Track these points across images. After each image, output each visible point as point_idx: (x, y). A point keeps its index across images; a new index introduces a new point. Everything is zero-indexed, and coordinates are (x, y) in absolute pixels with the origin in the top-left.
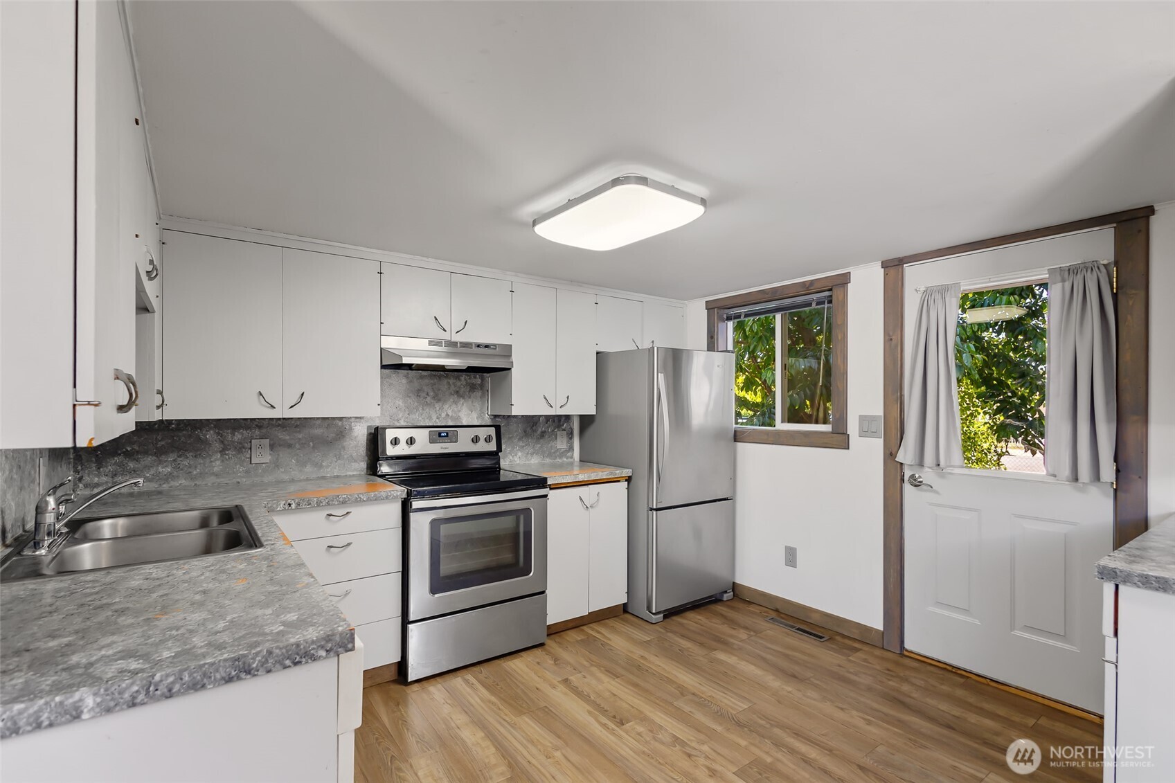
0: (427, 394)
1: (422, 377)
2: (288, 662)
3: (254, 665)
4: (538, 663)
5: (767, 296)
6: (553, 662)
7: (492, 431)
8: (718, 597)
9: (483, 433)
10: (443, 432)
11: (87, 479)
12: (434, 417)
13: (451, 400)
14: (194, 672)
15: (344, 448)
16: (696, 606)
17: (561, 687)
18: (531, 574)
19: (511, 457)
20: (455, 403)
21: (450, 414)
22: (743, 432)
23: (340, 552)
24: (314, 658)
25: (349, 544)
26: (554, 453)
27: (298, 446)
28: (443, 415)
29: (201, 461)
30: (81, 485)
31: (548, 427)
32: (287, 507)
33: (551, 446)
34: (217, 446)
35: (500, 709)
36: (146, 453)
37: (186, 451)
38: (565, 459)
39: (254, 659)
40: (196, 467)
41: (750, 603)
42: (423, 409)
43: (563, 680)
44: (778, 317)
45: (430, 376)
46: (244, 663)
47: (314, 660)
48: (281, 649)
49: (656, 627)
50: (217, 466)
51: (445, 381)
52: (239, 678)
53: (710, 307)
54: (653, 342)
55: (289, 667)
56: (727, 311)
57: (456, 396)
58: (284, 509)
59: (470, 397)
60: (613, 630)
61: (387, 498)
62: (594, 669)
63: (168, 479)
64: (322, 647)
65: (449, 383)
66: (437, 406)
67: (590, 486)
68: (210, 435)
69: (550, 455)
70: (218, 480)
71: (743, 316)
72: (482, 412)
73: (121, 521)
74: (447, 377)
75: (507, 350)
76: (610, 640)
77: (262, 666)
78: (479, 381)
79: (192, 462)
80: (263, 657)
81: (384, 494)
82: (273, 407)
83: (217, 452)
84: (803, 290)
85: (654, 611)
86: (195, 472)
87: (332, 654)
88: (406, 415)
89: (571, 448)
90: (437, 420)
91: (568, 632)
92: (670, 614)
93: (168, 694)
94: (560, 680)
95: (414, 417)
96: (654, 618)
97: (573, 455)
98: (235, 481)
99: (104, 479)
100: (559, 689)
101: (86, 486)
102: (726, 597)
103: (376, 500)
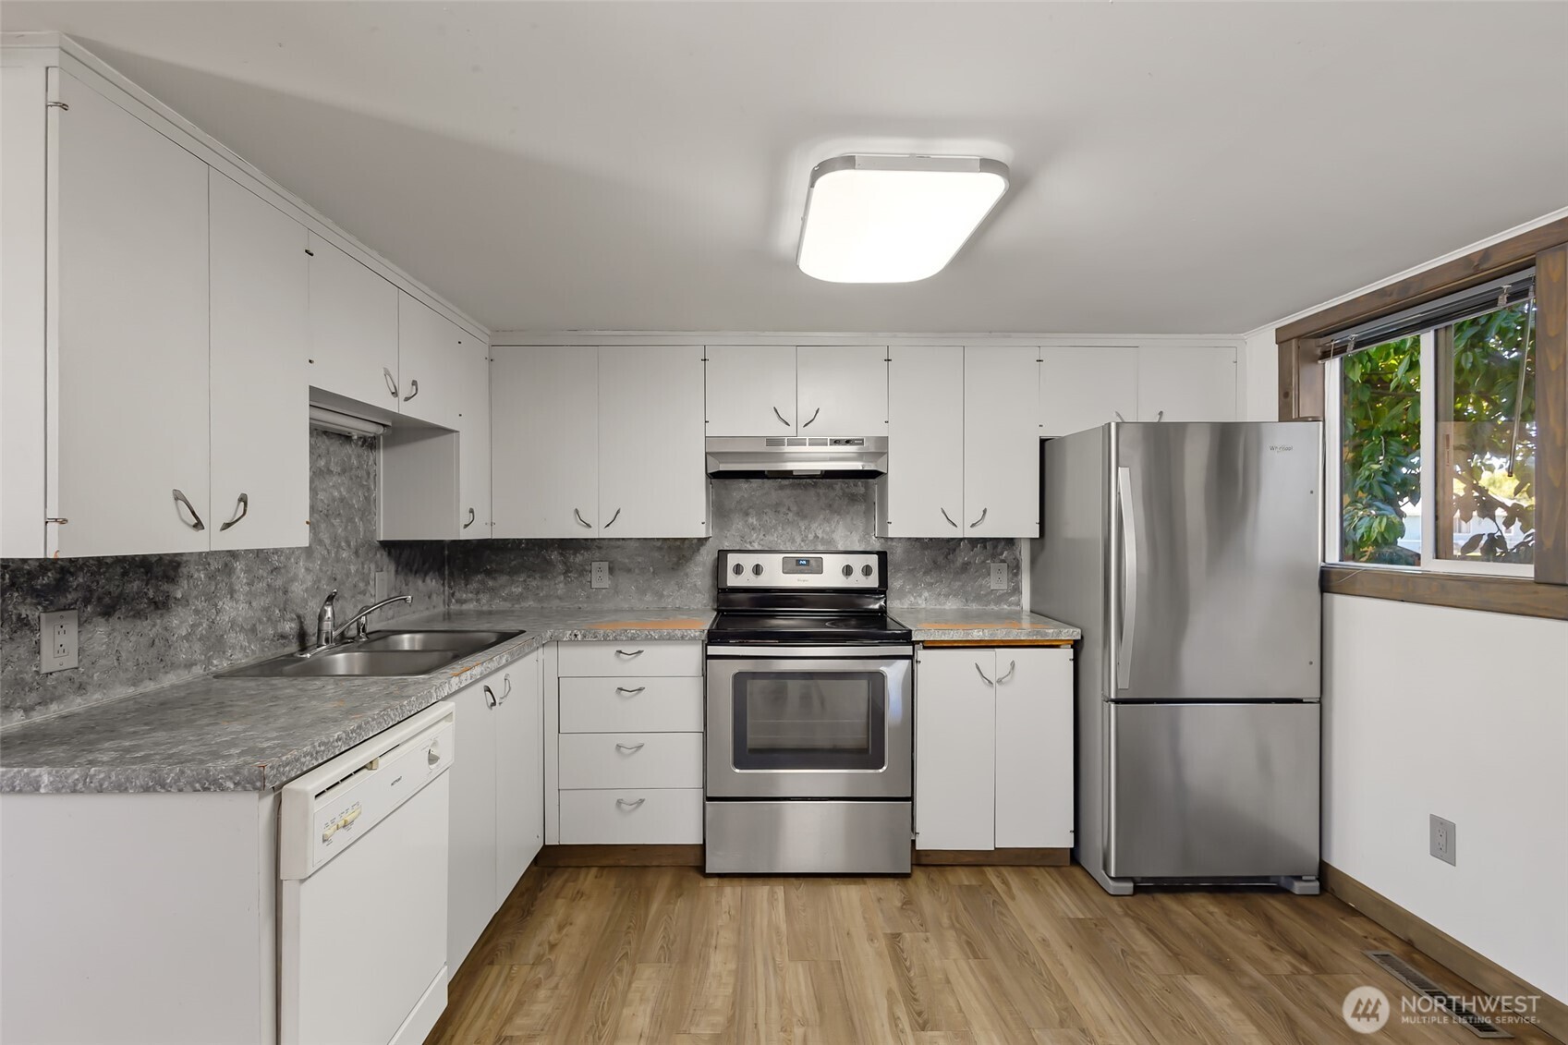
0: (789, 509)
1: (781, 488)
2: (197, 785)
3: (168, 781)
4: (879, 900)
5: (1388, 300)
6: (900, 905)
7: (873, 561)
8: (1283, 882)
9: (858, 562)
10: (802, 559)
11: (457, 594)
12: (798, 540)
13: (822, 517)
14: (120, 774)
15: (687, 575)
16: (1221, 888)
17: (882, 944)
18: (881, 771)
19: (912, 599)
20: (827, 520)
21: (820, 536)
22: (1343, 574)
23: (632, 697)
24: (223, 789)
25: (640, 690)
26: (985, 595)
27: (637, 571)
28: (811, 536)
29: (546, 582)
30: (453, 600)
31: (975, 556)
32: (573, 637)
33: (981, 586)
34: (561, 567)
35: (780, 943)
36: (502, 572)
37: (534, 571)
38: (1006, 607)
39: (168, 774)
40: (542, 589)
41: (1355, 912)
42: (783, 528)
43: (892, 934)
44: (1427, 339)
45: (792, 486)
46: (160, 777)
47: (222, 790)
48: (192, 771)
49: (1113, 903)
50: (561, 589)
51: (812, 492)
52: (155, 791)
53: (1283, 338)
54: (1161, 413)
55: (199, 791)
56: (1322, 341)
57: (827, 511)
58: (571, 640)
59: (848, 513)
60: (1034, 887)
61: (683, 638)
62: (951, 934)
63: (519, 599)
64: (231, 778)
65: (818, 495)
66: (803, 525)
67: (996, 650)
68: (554, 556)
69: (978, 598)
70: (562, 604)
71: (1351, 346)
72: (867, 533)
73: (418, 636)
74: (815, 485)
75: (881, 447)
76: (1013, 898)
77: (175, 783)
78: (862, 490)
79: (539, 584)
80: (176, 774)
81: (679, 634)
82: (589, 526)
83: (560, 574)
84: (1466, 273)
85: (1113, 875)
86: (541, 594)
87: (239, 788)
88: (761, 536)
89: (1017, 590)
90: (802, 544)
91: (957, 868)
92: (1147, 887)
93: (99, 788)
94: (889, 932)
95: (772, 539)
96: (1112, 886)
97: (1020, 600)
98: (576, 605)
99: (470, 595)
100: (877, 945)
101: (457, 601)
102: (1298, 887)
103: (669, 639)
